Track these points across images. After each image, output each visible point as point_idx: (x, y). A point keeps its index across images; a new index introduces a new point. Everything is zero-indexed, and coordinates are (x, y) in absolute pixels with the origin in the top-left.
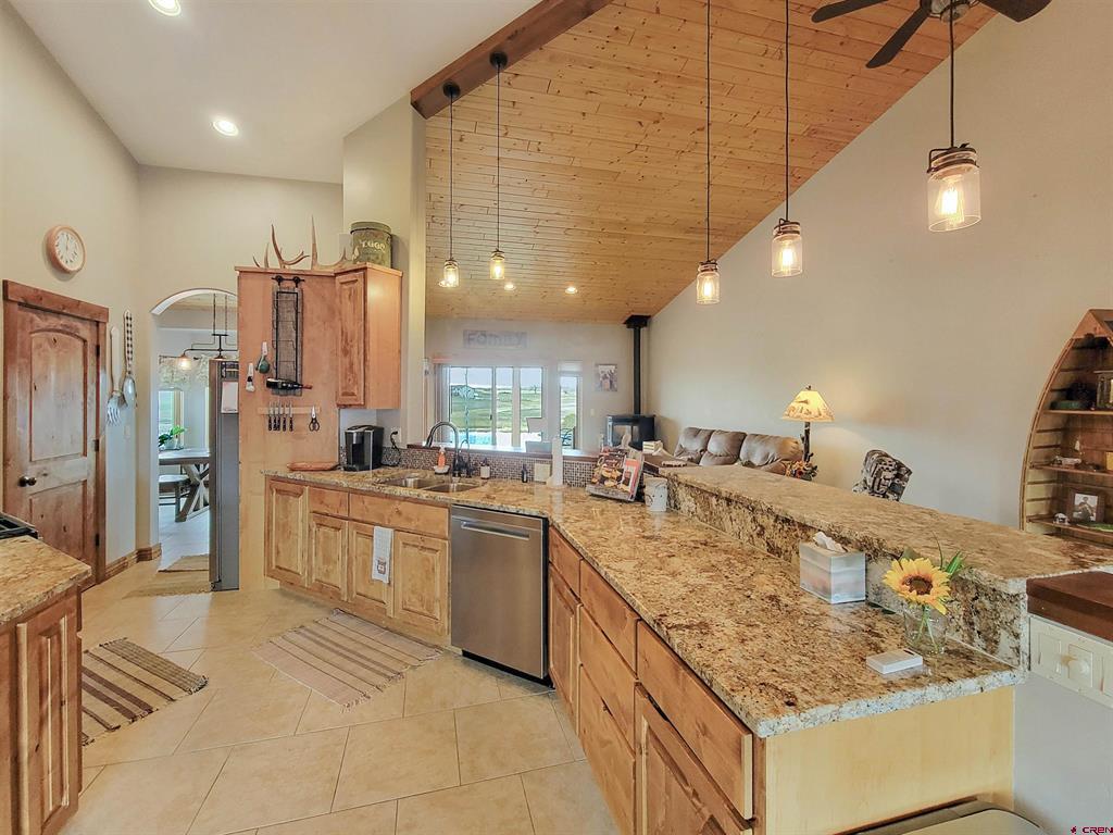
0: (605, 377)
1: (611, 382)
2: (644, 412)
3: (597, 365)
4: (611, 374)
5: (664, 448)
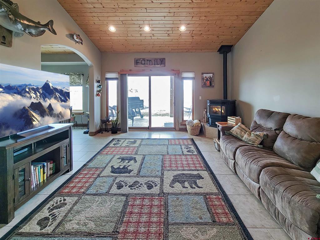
0: (207, 80)
1: (210, 82)
2: (229, 98)
3: (203, 74)
4: (210, 78)
5: (243, 123)
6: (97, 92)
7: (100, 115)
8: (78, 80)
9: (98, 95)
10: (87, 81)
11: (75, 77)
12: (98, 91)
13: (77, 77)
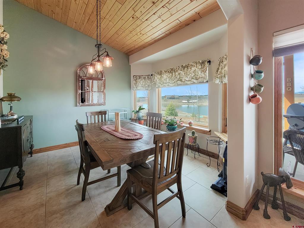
6: (249, 92)
7: (256, 156)
8: (201, 72)
9: (251, 99)
10: (217, 71)
11: (196, 69)
12: (252, 89)
13: (200, 67)
